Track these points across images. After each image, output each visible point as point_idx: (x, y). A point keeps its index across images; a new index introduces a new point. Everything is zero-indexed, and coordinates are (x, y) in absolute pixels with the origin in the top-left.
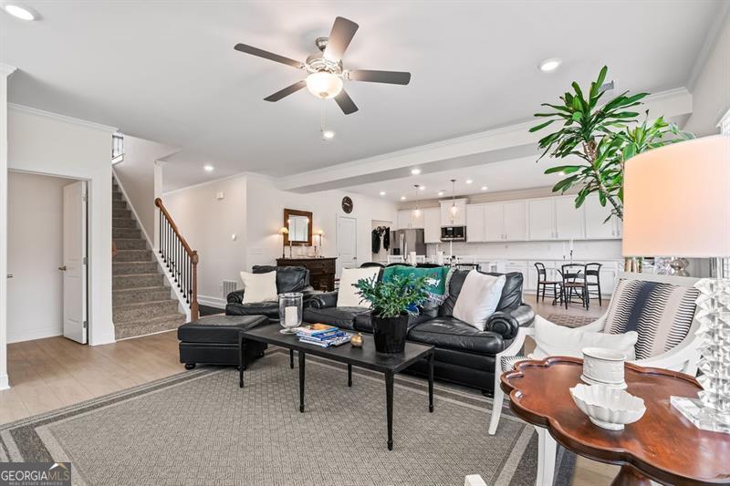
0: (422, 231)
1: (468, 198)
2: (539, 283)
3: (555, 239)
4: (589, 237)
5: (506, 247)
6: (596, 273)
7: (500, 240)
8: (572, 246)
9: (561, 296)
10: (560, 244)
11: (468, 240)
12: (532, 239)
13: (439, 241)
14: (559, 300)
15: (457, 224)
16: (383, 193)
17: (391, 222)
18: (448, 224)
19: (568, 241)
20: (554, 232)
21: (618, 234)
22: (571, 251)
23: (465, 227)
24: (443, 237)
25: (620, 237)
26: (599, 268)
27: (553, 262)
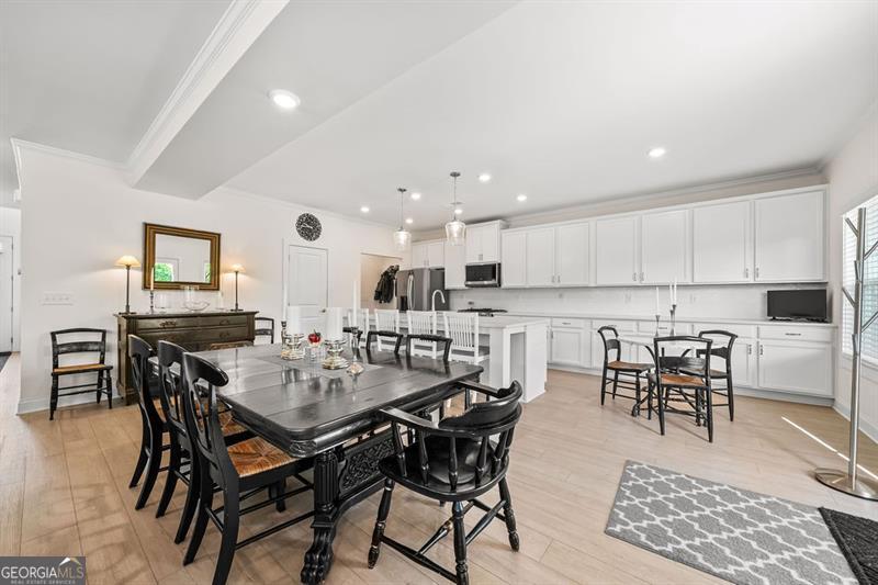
0: (441, 271)
1: (506, 221)
2: (606, 367)
3: (637, 283)
4: (698, 280)
5: (561, 296)
6: (725, 353)
7: (549, 284)
8: (674, 296)
9: (649, 398)
10: (650, 292)
11: (505, 284)
12: (600, 283)
13: (463, 286)
14: (645, 405)
15: (489, 259)
16: (365, 210)
17: (401, 259)
18: (474, 261)
19: (666, 287)
20: (636, 271)
21: (756, 274)
22: (674, 306)
23: (499, 264)
24: (468, 280)
25: (760, 280)
26: (731, 342)
27: (634, 323)
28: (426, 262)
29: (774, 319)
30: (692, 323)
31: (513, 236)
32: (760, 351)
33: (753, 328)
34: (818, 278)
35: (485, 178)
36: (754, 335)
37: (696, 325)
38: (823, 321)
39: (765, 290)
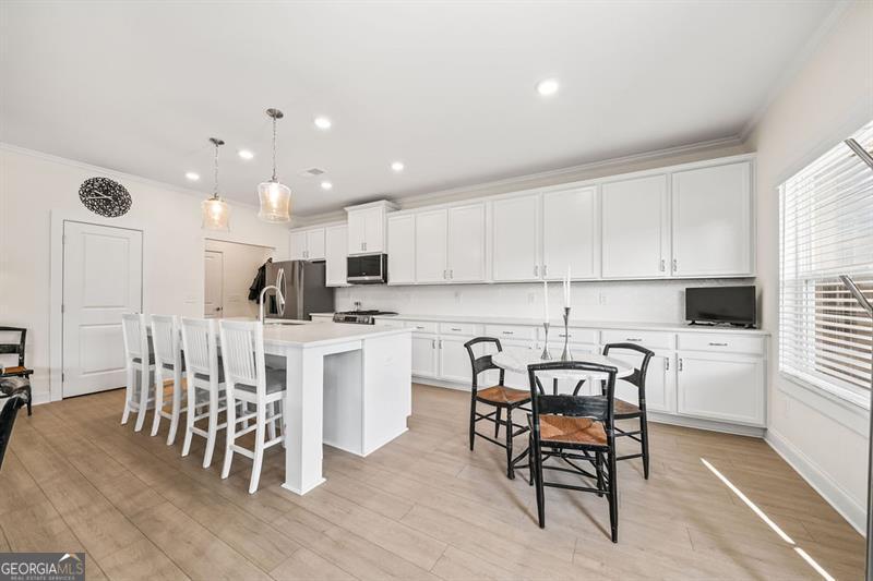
0: (322, 264)
1: (394, 201)
3: (538, 279)
4: (608, 275)
6: (638, 378)
7: (440, 279)
11: (391, 280)
13: (346, 283)
15: (373, 249)
16: (193, 176)
18: (357, 252)
20: (537, 264)
21: (674, 267)
22: (567, 310)
23: (386, 256)
24: (349, 275)
25: (678, 274)
26: (645, 363)
27: (533, 329)
28: (306, 253)
29: (693, 323)
30: (600, 330)
31: (401, 220)
32: (679, 366)
33: (671, 336)
34: (744, 271)
35: (323, 123)
36: (671, 344)
37: (604, 332)
38: (751, 327)
39: (683, 288)
